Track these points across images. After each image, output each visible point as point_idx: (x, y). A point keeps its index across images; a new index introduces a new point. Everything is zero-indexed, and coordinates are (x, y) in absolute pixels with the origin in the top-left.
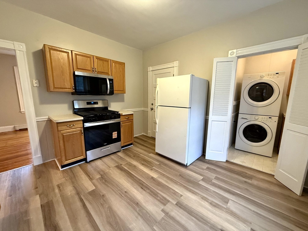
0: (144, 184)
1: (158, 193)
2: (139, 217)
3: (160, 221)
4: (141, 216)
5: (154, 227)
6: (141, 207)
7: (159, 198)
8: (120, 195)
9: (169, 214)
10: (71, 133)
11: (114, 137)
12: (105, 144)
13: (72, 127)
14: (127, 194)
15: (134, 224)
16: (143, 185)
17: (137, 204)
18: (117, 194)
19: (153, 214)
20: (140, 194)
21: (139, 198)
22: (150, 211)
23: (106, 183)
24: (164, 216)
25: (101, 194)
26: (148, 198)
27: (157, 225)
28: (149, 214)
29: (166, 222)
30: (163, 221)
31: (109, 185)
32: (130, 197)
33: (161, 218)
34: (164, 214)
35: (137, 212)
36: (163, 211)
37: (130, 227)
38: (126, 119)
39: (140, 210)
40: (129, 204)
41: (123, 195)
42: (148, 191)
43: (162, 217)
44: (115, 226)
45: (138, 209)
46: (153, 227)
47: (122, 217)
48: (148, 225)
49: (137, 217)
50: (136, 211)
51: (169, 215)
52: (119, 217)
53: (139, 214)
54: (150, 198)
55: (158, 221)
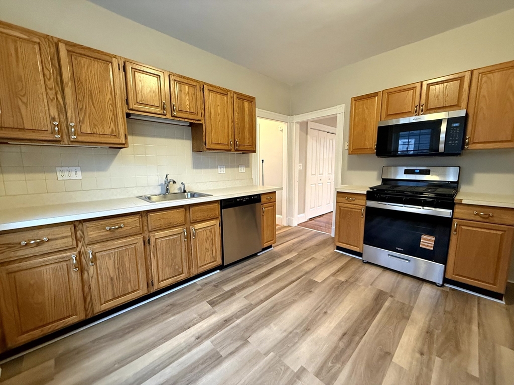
0: (357, 338)
1: (344, 363)
2: (285, 334)
3: (283, 362)
4: (287, 336)
5: (272, 353)
6: (303, 335)
7: (330, 364)
8: (317, 308)
9: (297, 380)
10: (350, 209)
11: (423, 245)
12: (399, 249)
13: (351, 201)
14: (322, 314)
15: (275, 329)
16: (354, 335)
17: (307, 329)
18: (318, 304)
19: (293, 352)
20: (329, 332)
21: (319, 332)
22: (297, 348)
23: (333, 290)
24: (292, 371)
25: (312, 290)
26: (324, 344)
27: (275, 357)
28: (292, 346)
29: (282, 372)
30: (283, 368)
31: (331, 292)
32: (317, 319)
33: (289, 365)
34: (296, 371)
35: (293, 330)
36: (303, 370)
37: (272, 325)
38: (478, 218)
39: (297, 333)
40: (304, 320)
41: (318, 311)
42: (342, 345)
43: (291, 368)
44: (272, 310)
45: (298, 331)
46: (273, 351)
47: (283, 315)
48: (275, 346)
49: (285, 331)
50: (295, 328)
51: (295, 381)
52: (283, 312)
53: (291, 333)
54: (325, 349)
55: (282, 359)
